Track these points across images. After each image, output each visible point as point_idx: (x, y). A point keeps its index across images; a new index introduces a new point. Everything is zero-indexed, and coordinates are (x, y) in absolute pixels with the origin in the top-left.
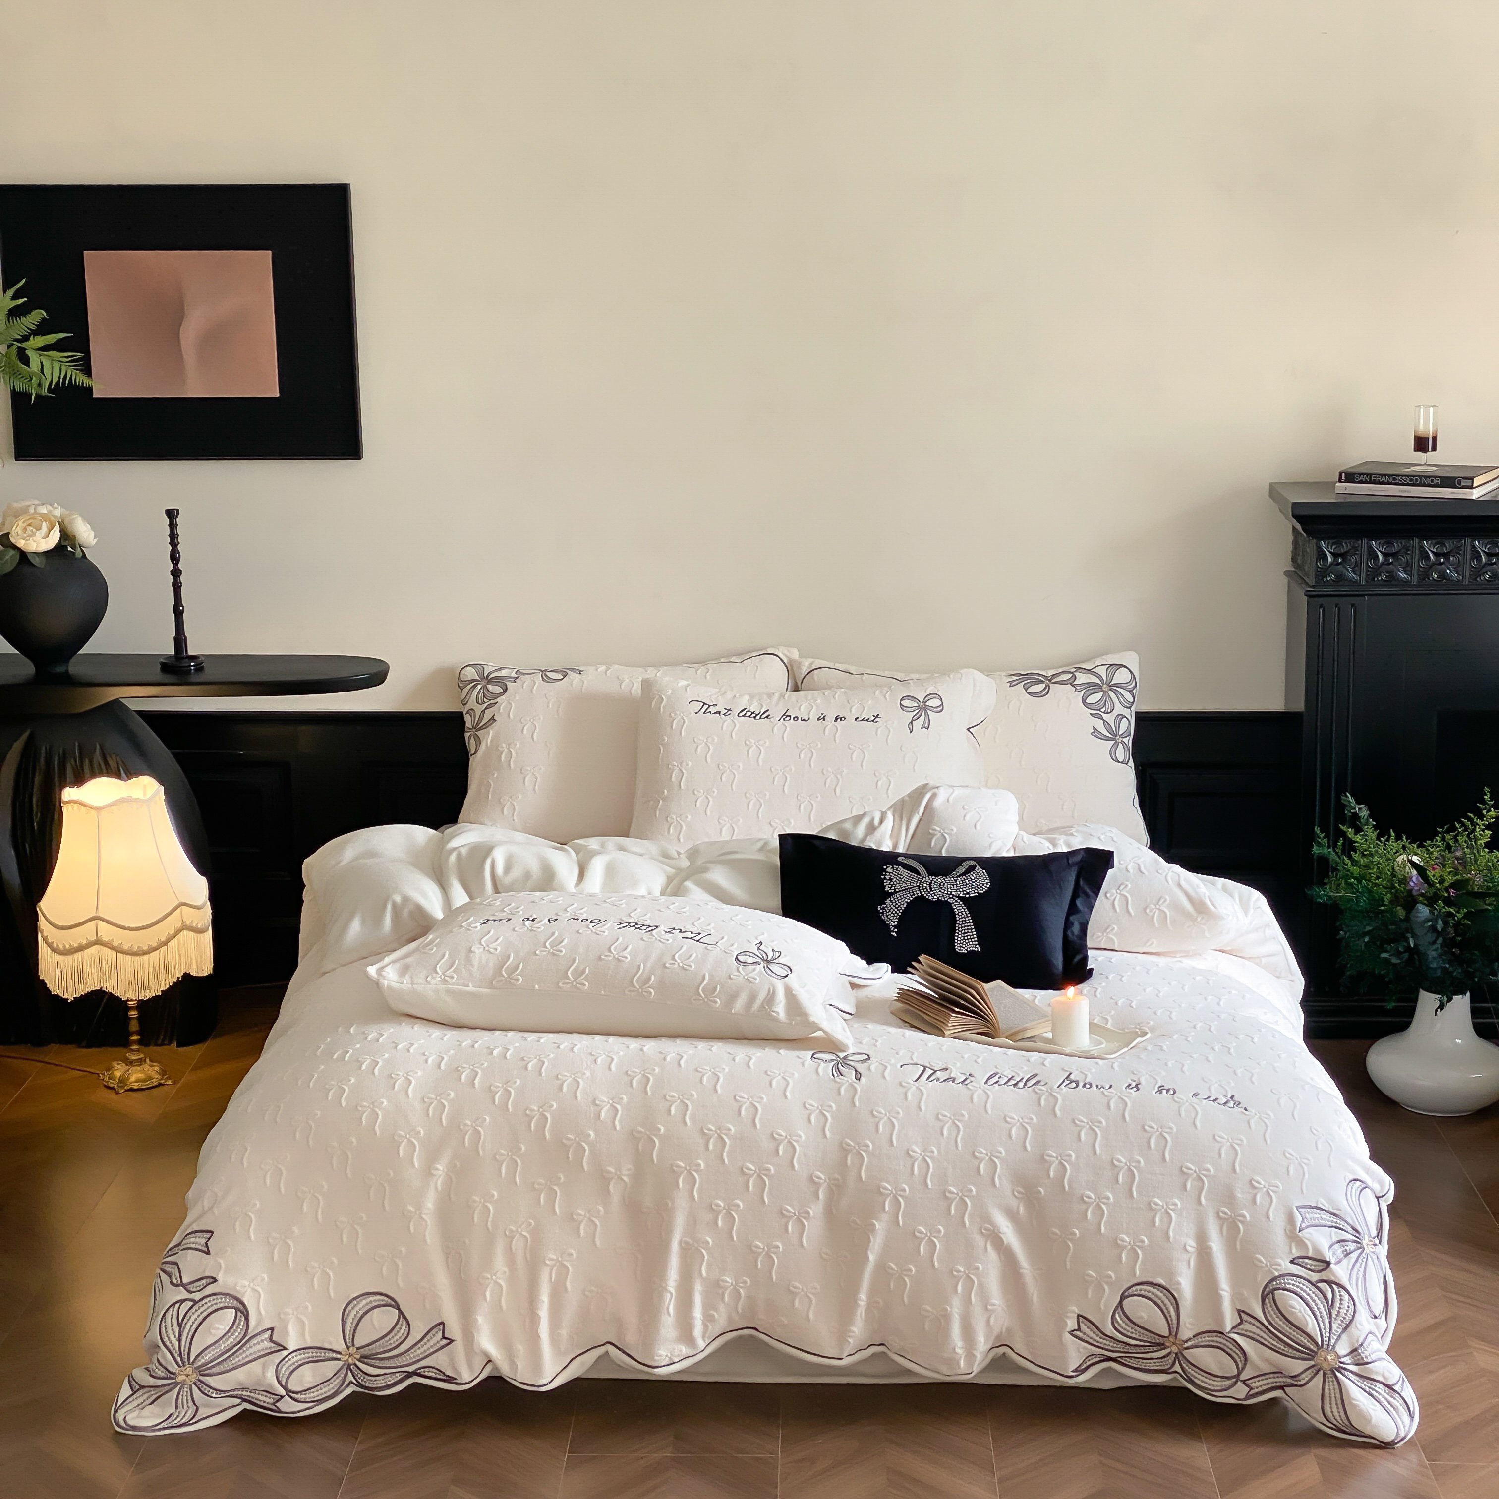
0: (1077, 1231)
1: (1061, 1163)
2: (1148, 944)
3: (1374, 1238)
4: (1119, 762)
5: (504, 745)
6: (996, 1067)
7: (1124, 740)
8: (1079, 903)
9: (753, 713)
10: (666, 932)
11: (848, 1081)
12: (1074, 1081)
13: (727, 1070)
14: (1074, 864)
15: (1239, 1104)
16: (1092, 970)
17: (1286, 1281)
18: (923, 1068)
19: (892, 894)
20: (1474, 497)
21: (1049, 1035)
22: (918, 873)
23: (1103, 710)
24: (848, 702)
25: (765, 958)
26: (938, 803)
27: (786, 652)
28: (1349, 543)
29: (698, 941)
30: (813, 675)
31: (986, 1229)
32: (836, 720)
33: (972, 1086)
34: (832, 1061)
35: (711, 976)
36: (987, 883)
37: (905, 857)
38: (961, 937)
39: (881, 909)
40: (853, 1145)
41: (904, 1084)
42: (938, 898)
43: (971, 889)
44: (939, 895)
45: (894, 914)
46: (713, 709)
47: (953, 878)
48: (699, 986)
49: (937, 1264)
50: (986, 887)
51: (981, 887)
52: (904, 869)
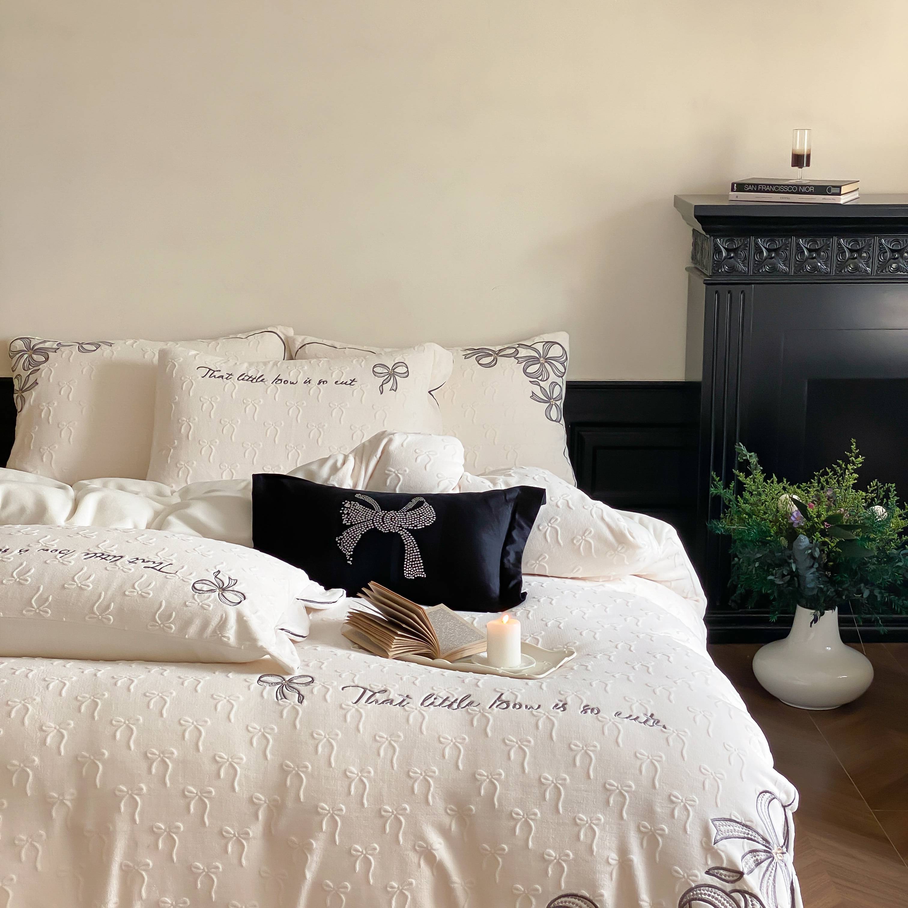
0: (505, 847)
1: (491, 782)
2: (575, 571)
3: (782, 847)
4: (553, 420)
5: (44, 404)
6: (433, 689)
7: (557, 402)
8: (515, 534)
9: (250, 377)
10: (130, 562)
11: (290, 704)
12: (505, 702)
13: (174, 694)
14: (510, 500)
15: (658, 722)
16: (525, 594)
17: (702, 891)
18: (362, 690)
19: (349, 527)
20: (842, 202)
21: (485, 655)
22: (372, 507)
23: (540, 378)
24: (330, 368)
25: (221, 585)
26: (393, 447)
27: (283, 330)
28: (740, 240)
29: (159, 570)
30: (305, 349)
31: (419, 846)
32: (320, 383)
33: (409, 707)
34: (277, 683)
35: (168, 603)
36: (434, 516)
37: (362, 494)
38: (410, 565)
39: (339, 540)
40: (292, 766)
41: (344, 706)
42: (389, 530)
43: (419, 522)
44: (391, 527)
45: (350, 544)
46: (217, 374)
47: (403, 512)
48: (156, 613)
49: (372, 881)
50: (432, 520)
51: (428, 520)
52: (360, 504)
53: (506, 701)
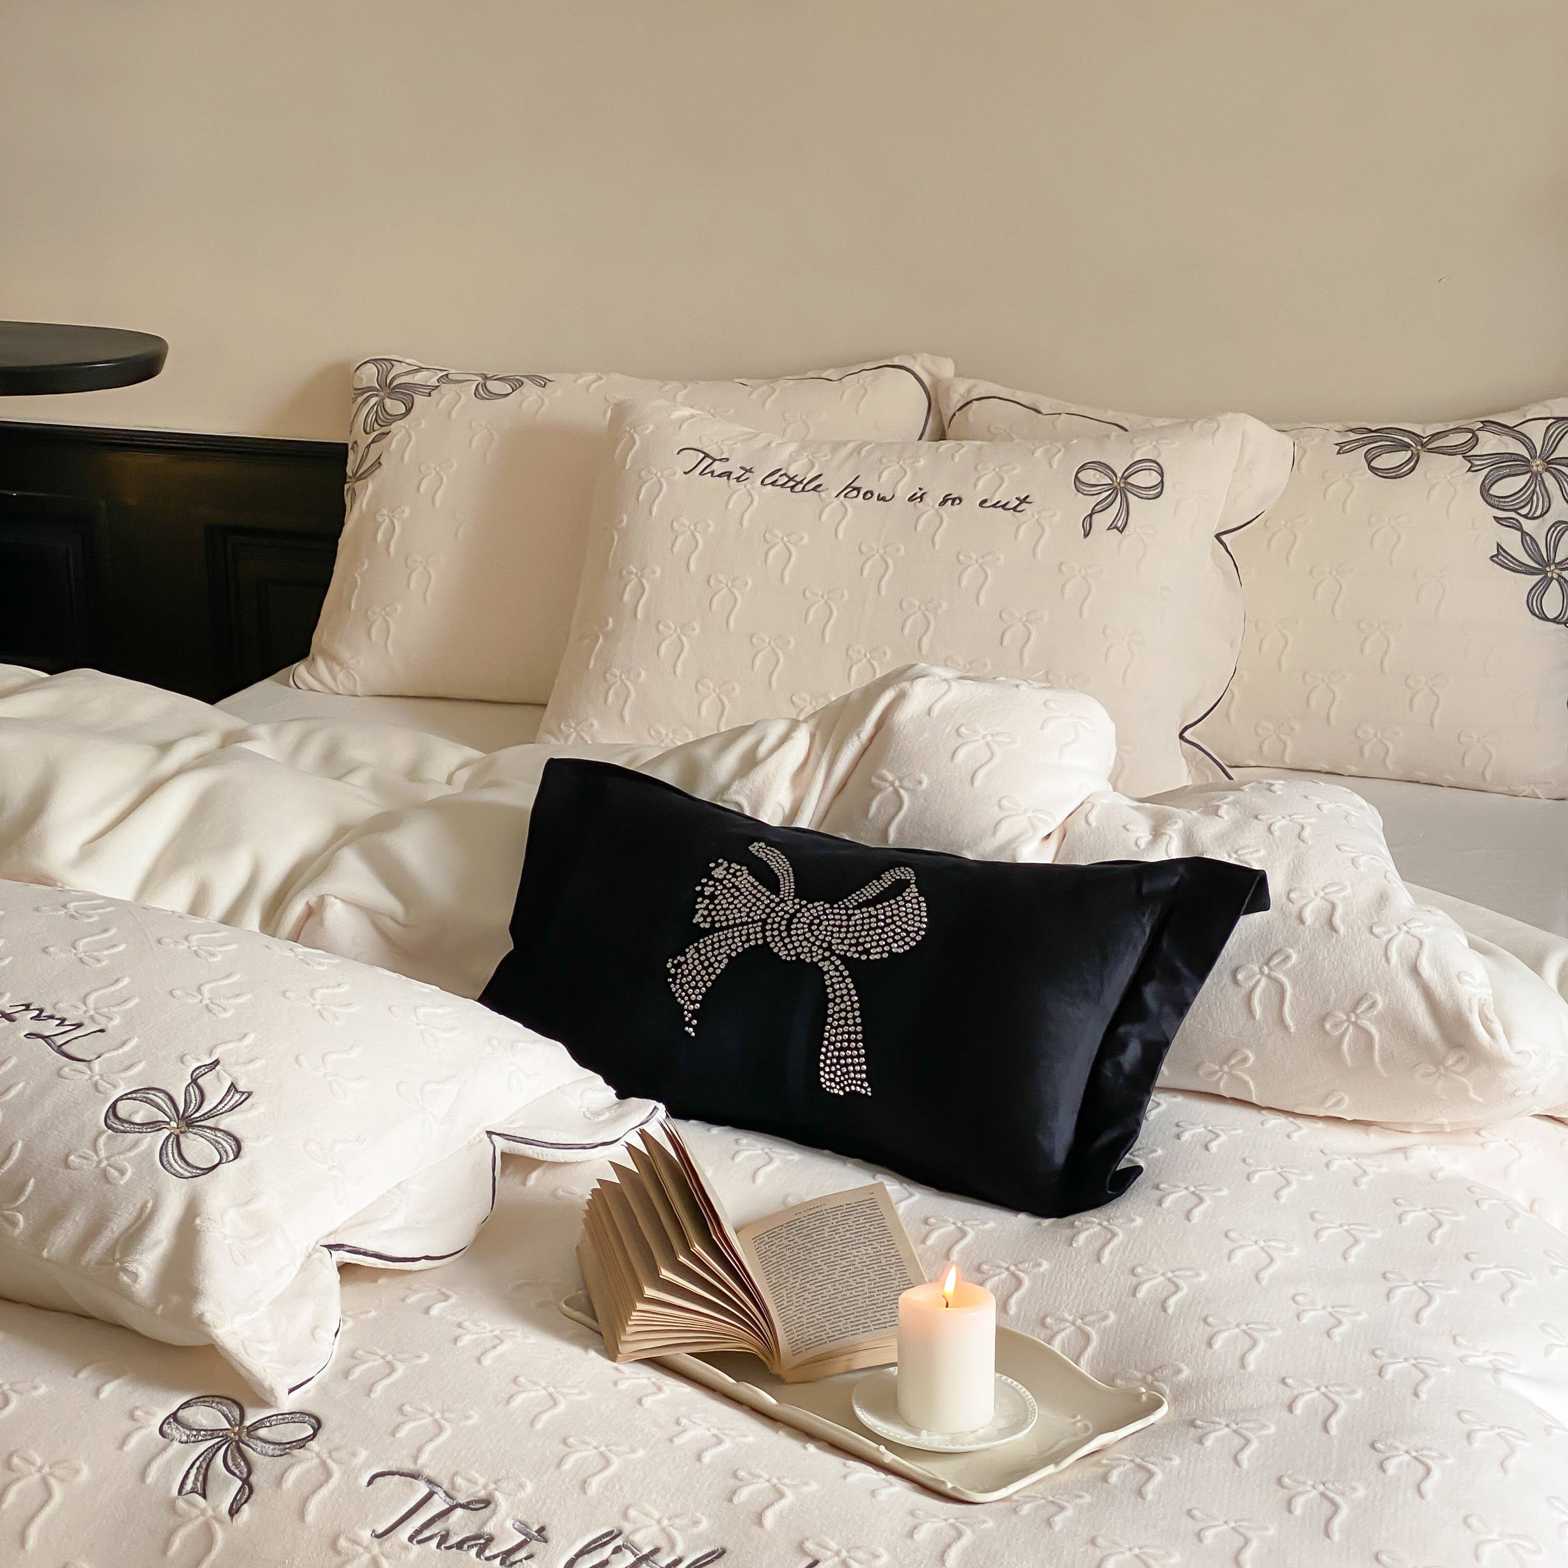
2: (1332, 1100)
4: (1546, 619)
5: (386, 511)
7: (1563, 574)
9: (791, 479)
11: (203, 1512)
14: (1157, 896)
16: (1136, 1171)
18: (424, 1492)
19: (705, 933)
22: (774, 886)
23: (1524, 511)
24: (976, 468)
25: (192, 1109)
26: (904, 716)
27: (929, 365)
29: (58, 1048)
30: (969, 411)
32: (945, 501)
34: (212, 1434)
36: (920, 929)
37: (768, 845)
38: (833, 1057)
39: (674, 966)
41: (343, 1542)
42: (798, 955)
43: (878, 941)
44: (803, 947)
45: (697, 982)
46: (718, 467)
47: (847, 908)
50: (913, 939)
51: (903, 939)
52: (749, 874)
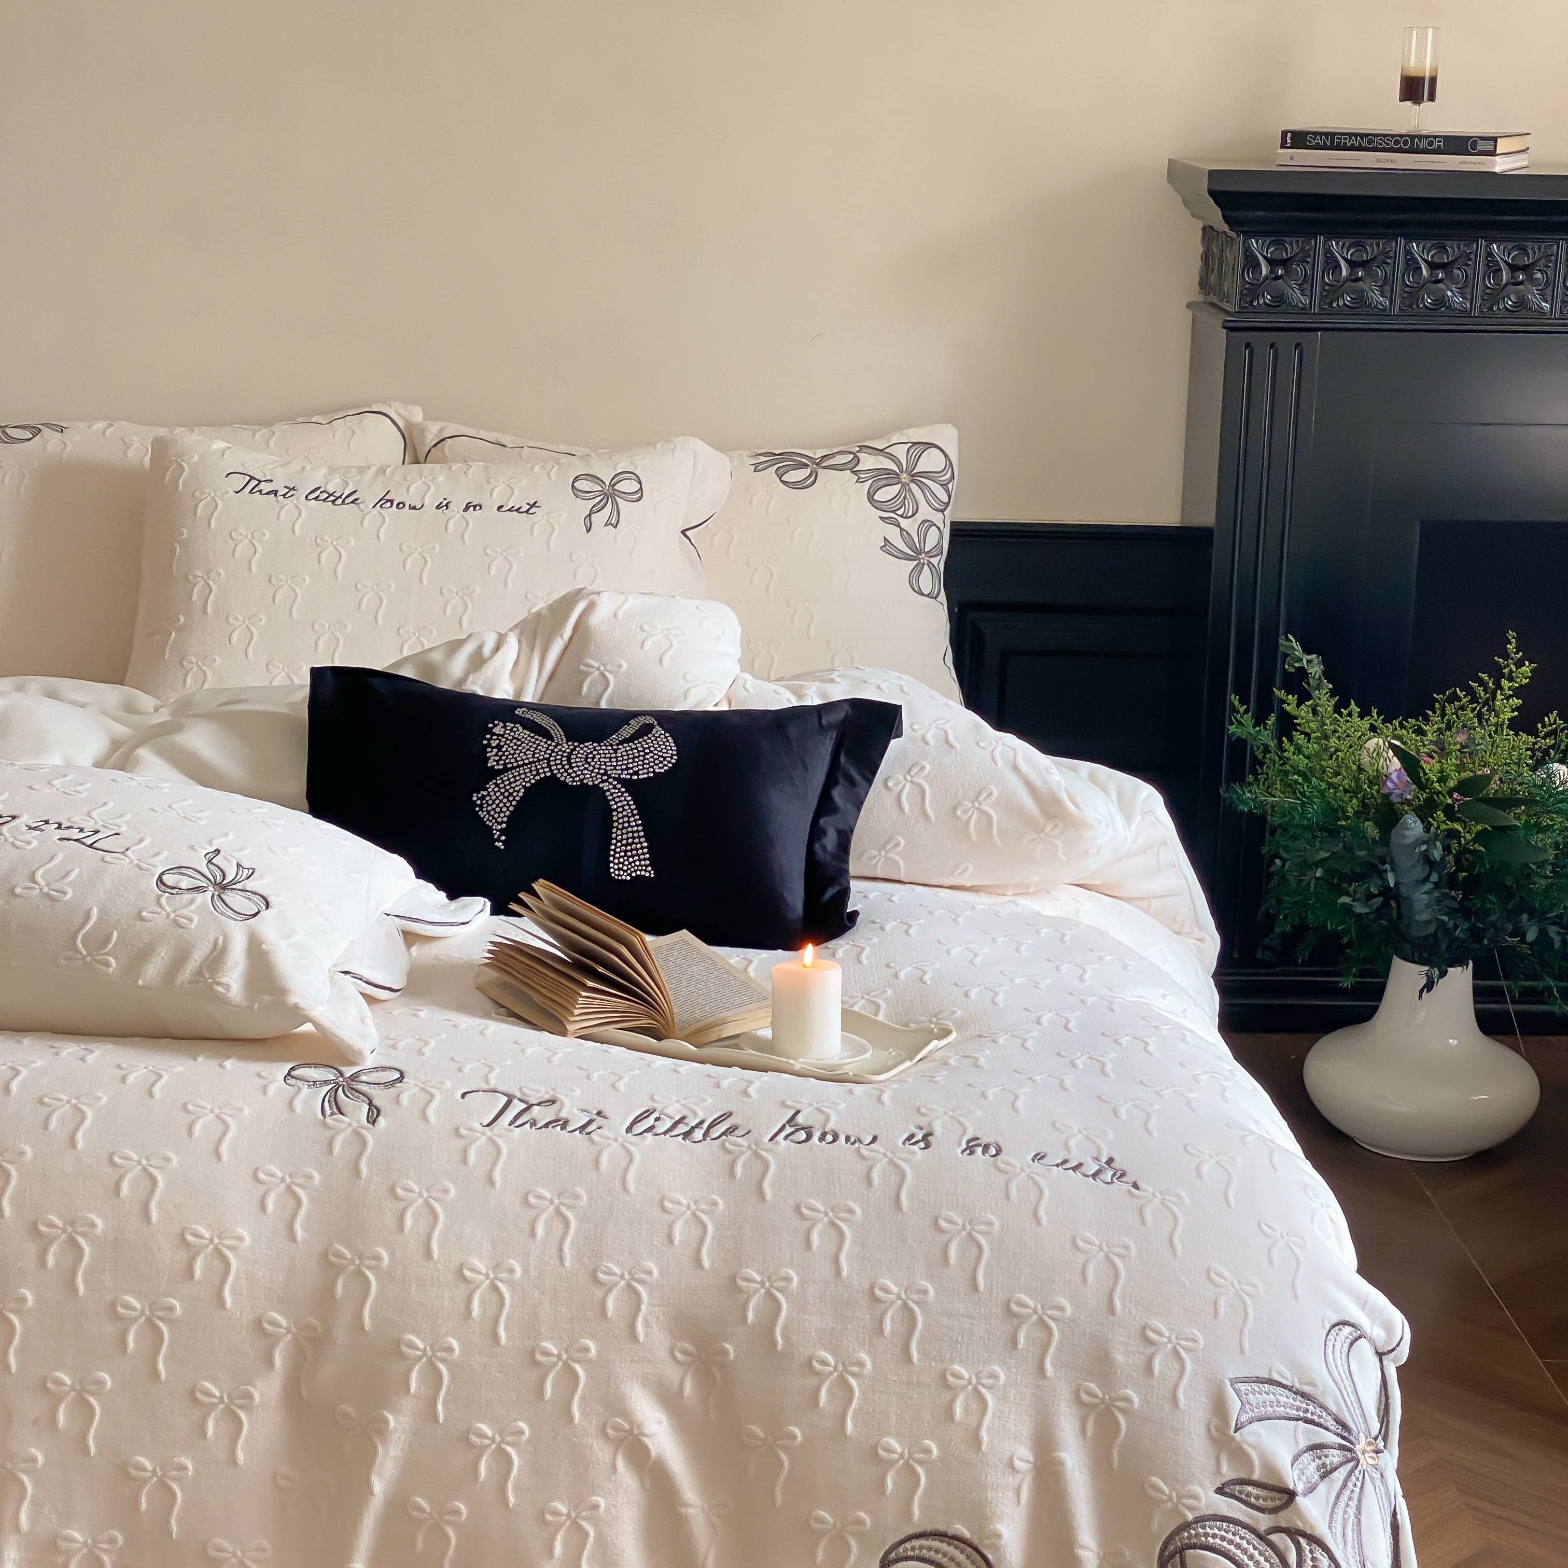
0: (797, 1431)
1: (770, 1295)
3: (1376, 1439)
4: (923, 594)
6: (652, 1098)
7: (932, 560)
8: (837, 794)
9: (330, 495)
10: (30, 828)
11: (350, 1125)
13: (104, 1099)
14: (831, 726)
15: (1123, 1174)
16: (855, 914)
17: (1208, 1530)
18: (505, 1099)
19: (501, 772)
20: (1497, 170)
21: (767, 1033)
22: (548, 735)
23: (900, 512)
24: (488, 482)
25: (219, 879)
26: (597, 619)
27: (401, 411)
28: (1297, 243)
29: (91, 846)
30: (444, 447)
31: (615, 1429)
32: (467, 508)
33: (601, 1136)
34: (326, 1082)
35: (103, 911)
36: (673, 755)
37: (529, 709)
38: (621, 851)
39: (478, 798)
40: (349, 1256)
41: (463, 1131)
42: (581, 780)
43: (643, 765)
44: (585, 775)
45: (501, 808)
46: (265, 487)
47: (611, 745)
48: (78, 932)
49: (512, 1499)
50: (669, 762)
51: (661, 762)
52: (524, 729)
53: (805, 1125)
